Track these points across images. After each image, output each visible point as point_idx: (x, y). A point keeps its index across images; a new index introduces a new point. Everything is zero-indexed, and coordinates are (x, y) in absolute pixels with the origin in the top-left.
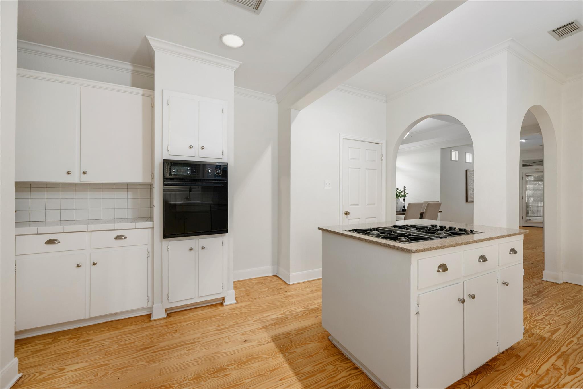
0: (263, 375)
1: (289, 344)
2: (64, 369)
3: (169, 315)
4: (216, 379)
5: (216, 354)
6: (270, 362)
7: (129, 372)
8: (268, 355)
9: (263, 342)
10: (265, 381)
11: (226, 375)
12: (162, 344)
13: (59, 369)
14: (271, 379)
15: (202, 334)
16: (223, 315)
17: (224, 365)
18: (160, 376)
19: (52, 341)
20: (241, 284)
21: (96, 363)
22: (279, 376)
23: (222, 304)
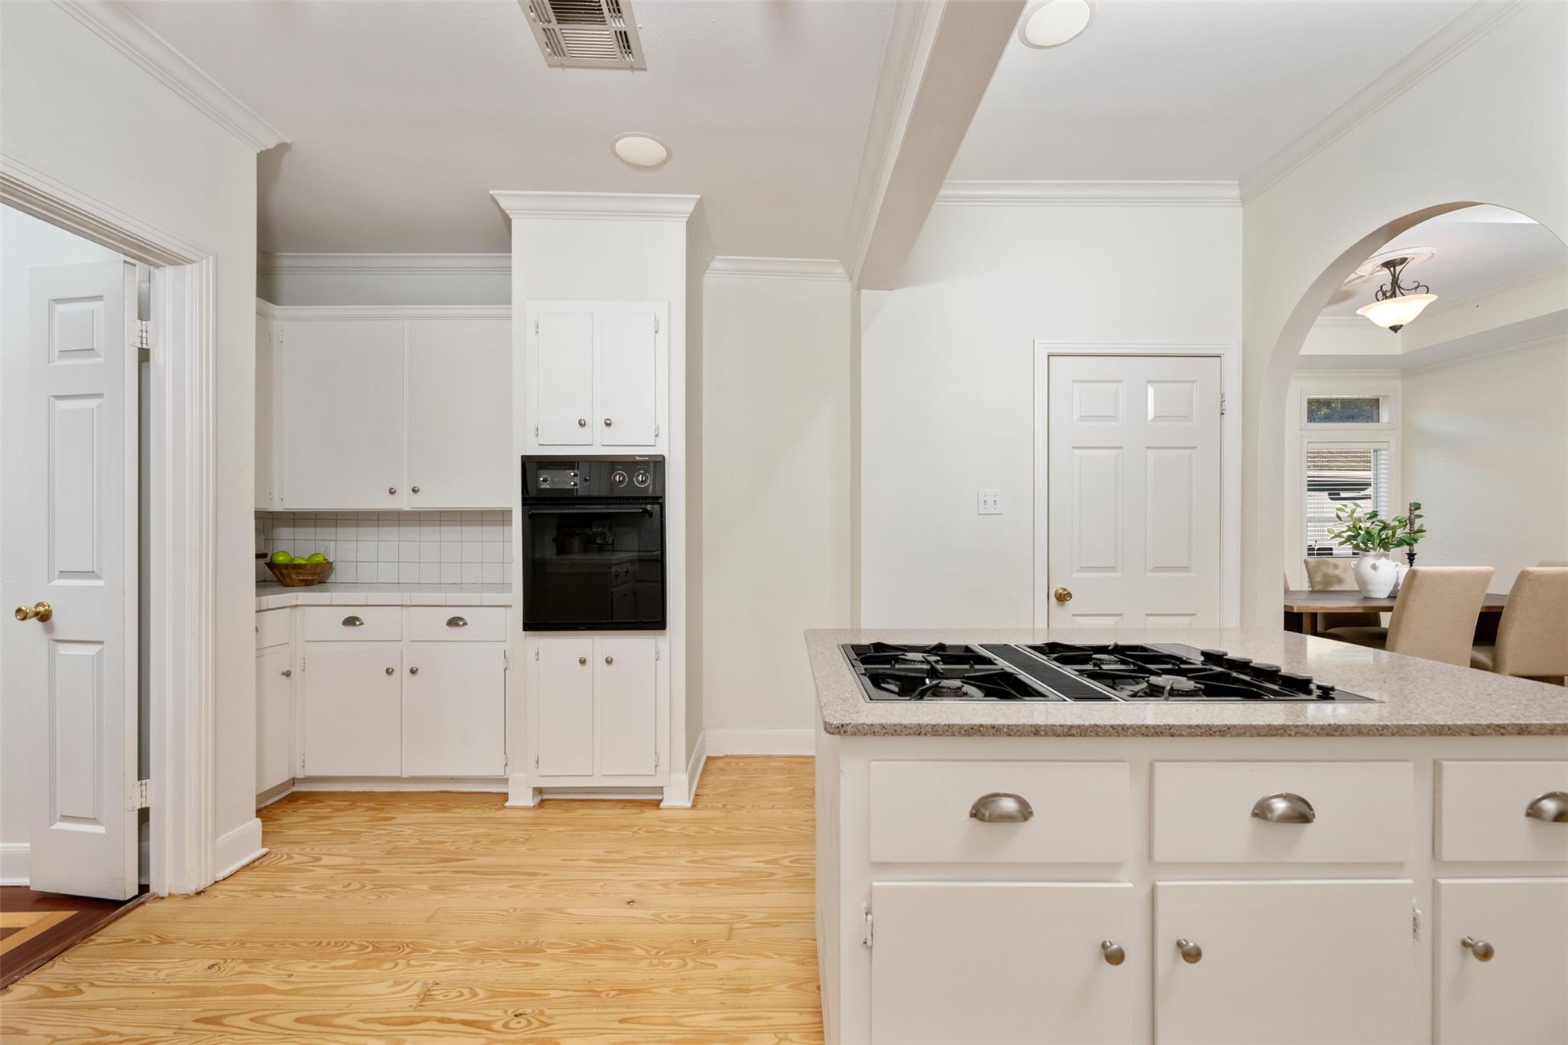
0: (597, 994)
1: (719, 940)
2: (319, 859)
3: (542, 803)
4: (506, 964)
5: (550, 913)
6: (638, 971)
7: (390, 896)
8: (647, 951)
9: (665, 916)
10: (590, 1011)
11: (528, 965)
12: (482, 860)
13: (313, 857)
14: (604, 1010)
15: (563, 860)
16: (639, 829)
17: (543, 942)
18: (427, 922)
19: (346, 806)
20: (741, 764)
21: (364, 864)
22: (627, 1010)
23: (657, 804)
